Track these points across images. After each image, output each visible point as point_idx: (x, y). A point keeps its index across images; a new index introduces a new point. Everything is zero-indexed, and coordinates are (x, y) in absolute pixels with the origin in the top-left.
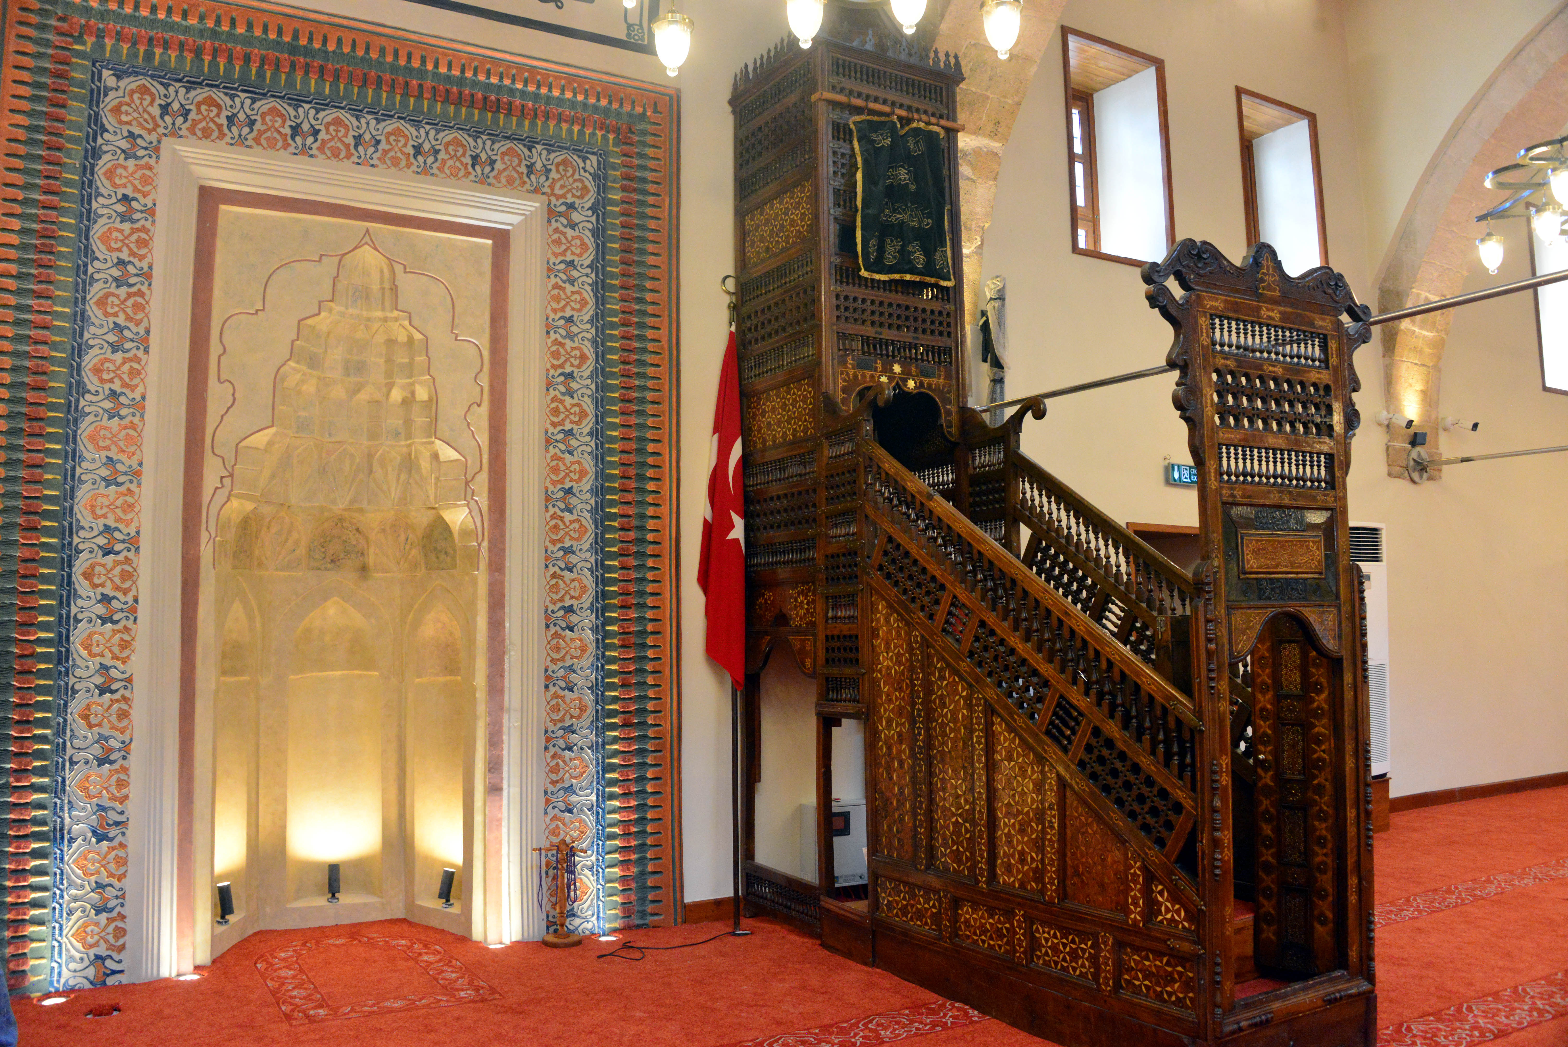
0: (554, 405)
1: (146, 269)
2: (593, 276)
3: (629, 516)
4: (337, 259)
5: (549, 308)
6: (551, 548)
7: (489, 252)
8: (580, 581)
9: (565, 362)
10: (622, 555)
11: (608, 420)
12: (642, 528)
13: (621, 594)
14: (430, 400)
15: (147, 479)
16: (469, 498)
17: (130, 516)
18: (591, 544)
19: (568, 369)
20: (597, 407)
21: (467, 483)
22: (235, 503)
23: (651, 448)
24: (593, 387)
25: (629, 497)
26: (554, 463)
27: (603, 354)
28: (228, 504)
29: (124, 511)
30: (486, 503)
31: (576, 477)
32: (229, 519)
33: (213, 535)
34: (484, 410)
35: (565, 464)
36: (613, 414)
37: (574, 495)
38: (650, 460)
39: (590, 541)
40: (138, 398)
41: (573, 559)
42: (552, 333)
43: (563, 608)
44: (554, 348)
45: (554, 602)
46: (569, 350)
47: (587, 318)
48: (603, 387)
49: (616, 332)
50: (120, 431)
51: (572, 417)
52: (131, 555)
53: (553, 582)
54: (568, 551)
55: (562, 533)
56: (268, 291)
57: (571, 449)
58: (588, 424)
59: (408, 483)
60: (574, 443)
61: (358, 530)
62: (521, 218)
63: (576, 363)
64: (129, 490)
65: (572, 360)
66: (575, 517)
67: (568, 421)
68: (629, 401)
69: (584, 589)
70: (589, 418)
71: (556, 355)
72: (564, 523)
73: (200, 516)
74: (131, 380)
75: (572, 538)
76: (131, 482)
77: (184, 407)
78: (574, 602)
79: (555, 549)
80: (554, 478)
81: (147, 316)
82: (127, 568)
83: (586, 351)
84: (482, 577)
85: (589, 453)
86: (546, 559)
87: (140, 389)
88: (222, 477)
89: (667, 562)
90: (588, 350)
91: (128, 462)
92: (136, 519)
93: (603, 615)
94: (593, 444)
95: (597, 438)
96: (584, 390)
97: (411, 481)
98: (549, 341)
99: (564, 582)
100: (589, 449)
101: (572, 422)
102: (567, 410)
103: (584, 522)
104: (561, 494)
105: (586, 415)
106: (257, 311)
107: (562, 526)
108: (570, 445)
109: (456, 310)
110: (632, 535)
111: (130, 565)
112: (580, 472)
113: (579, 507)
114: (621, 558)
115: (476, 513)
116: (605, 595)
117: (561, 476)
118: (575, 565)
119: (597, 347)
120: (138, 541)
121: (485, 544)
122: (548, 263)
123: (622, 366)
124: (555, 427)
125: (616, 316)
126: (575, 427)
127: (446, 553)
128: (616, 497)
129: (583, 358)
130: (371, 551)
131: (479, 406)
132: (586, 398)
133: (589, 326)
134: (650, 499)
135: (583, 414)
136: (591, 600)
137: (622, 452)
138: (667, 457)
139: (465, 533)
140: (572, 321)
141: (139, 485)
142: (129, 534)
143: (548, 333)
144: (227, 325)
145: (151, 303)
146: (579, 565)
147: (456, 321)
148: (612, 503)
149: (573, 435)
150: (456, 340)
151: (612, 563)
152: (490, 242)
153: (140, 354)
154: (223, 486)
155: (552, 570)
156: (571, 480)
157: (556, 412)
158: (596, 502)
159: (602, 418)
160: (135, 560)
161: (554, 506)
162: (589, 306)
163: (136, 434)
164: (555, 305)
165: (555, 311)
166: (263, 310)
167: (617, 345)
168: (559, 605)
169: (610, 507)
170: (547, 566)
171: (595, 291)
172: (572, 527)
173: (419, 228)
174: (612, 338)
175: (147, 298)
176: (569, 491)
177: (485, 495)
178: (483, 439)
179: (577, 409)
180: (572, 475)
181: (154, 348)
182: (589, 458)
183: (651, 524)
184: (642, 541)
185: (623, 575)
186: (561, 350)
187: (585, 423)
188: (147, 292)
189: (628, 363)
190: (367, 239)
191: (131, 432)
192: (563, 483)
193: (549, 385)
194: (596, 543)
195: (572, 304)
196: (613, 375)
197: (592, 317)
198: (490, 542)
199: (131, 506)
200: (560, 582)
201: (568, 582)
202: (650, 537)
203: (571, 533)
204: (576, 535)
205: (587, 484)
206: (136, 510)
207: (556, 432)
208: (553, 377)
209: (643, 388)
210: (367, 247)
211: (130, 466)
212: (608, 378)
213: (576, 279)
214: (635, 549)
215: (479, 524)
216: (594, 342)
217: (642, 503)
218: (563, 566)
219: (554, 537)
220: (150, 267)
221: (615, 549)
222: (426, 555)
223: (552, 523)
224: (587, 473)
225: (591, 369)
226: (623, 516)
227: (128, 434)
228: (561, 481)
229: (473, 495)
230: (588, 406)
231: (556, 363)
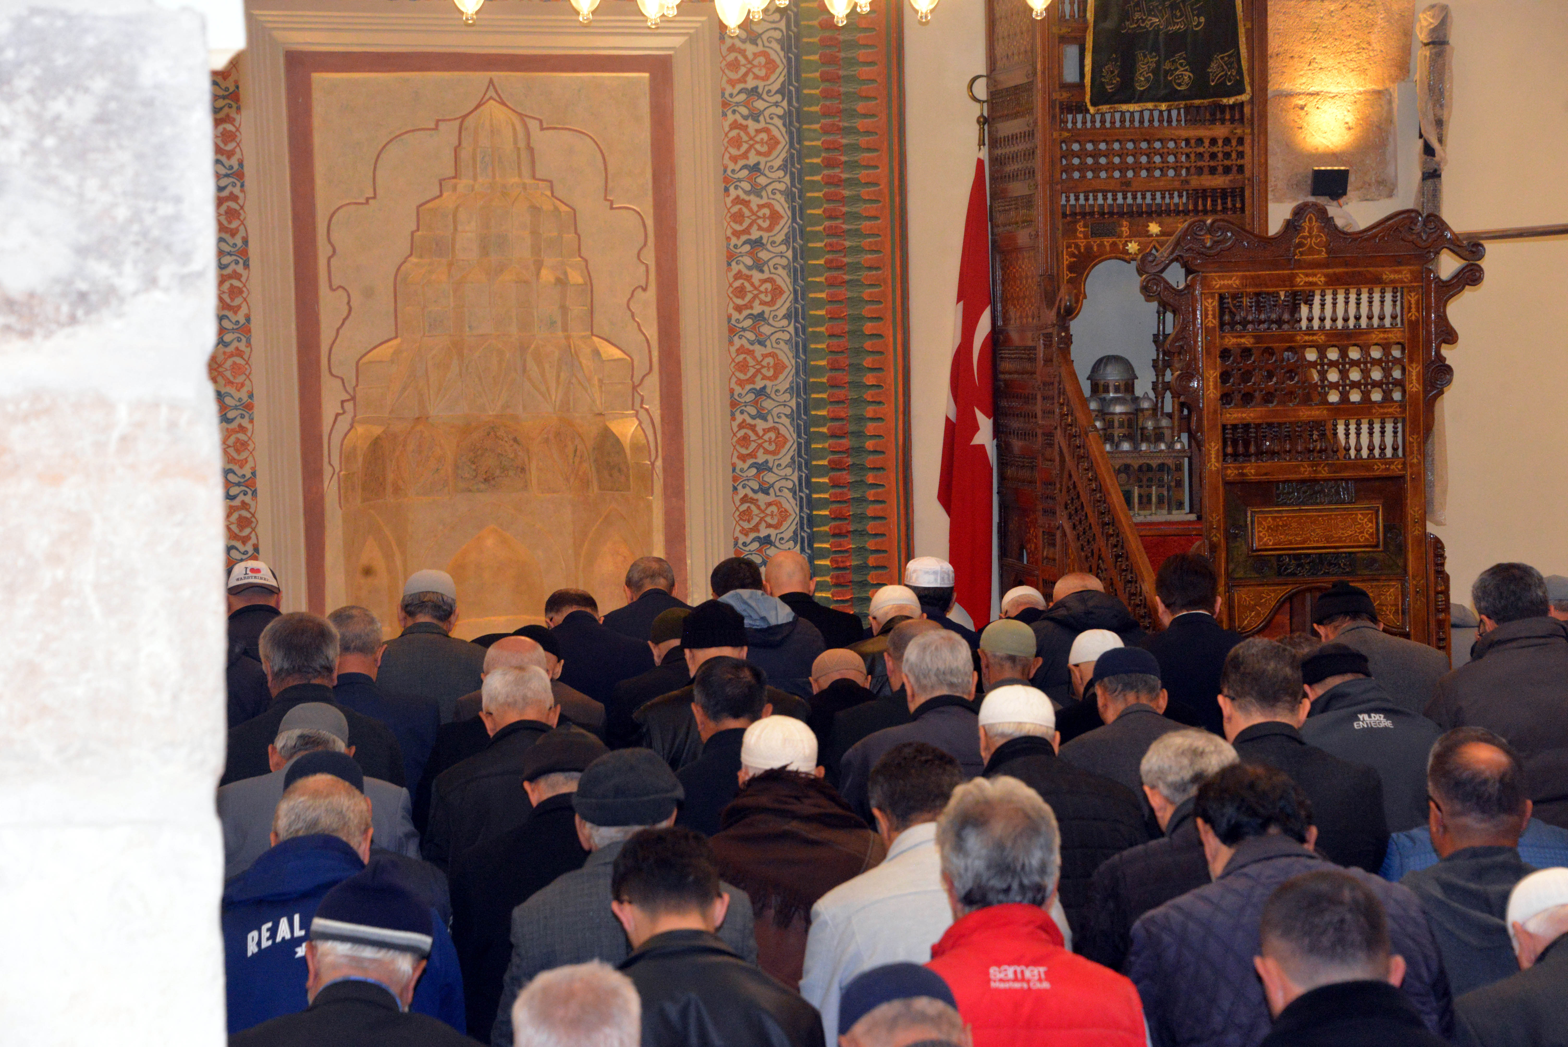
0: (737, 284)
1: (236, 167)
2: (785, 104)
3: (842, 419)
4: (458, 122)
5: (727, 156)
6: (740, 465)
7: (647, 89)
8: (778, 504)
9: (751, 225)
10: (833, 469)
11: (812, 295)
12: (859, 434)
13: (834, 519)
14: (586, 284)
15: (260, 411)
16: (637, 406)
17: (244, 455)
18: (792, 458)
19: (755, 234)
20: (795, 281)
21: (634, 388)
22: (360, 429)
23: (868, 327)
24: (790, 254)
25: (840, 393)
26: (741, 357)
27: (801, 209)
28: (352, 431)
29: (238, 451)
30: (659, 411)
31: (771, 373)
32: (355, 448)
33: (337, 469)
34: (651, 294)
35: (754, 358)
36: (818, 287)
37: (769, 397)
38: (868, 344)
39: (791, 453)
40: (242, 321)
41: (769, 478)
42: (732, 189)
43: (758, 539)
44: (735, 209)
45: (745, 532)
46: (755, 208)
47: (778, 163)
48: (802, 253)
49: (818, 178)
50: (226, 360)
51: (762, 296)
52: (248, 499)
53: (744, 507)
54: (762, 468)
55: (753, 446)
56: (379, 173)
57: (761, 338)
58: (784, 304)
59: (570, 383)
60: (766, 330)
61: (515, 440)
62: (686, 38)
63: (765, 225)
64: (240, 426)
65: (760, 221)
66: (770, 424)
67: (757, 302)
68: (838, 268)
69: (784, 515)
70: (785, 296)
71: (738, 217)
72: (757, 434)
73: (321, 451)
74: (232, 300)
75: (767, 452)
76: (243, 416)
77: (293, 326)
78: (772, 532)
79: (746, 466)
80: (742, 376)
81: (242, 223)
82: (244, 513)
83: (778, 207)
84: (657, 503)
85: (786, 342)
86: (735, 479)
87: (244, 310)
88: (343, 402)
89: (892, 476)
90: (781, 206)
91: (237, 395)
92: (250, 459)
93: (810, 546)
94: (791, 329)
95: (796, 321)
96: (777, 260)
97: (574, 380)
98: (729, 201)
99: (759, 507)
100: (786, 336)
101: (763, 303)
102: (756, 288)
103: (783, 430)
104: (751, 397)
105: (782, 292)
106: (368, 199)
107: (753, 437)
108: (761, 334)
109: (609, 168)
110: (846, 442)
111: (247, 510)
112: (776, 366)
113: (775, 411)
114: (832, 474)
115: (647, 424)
116: (811, 521)
117: (750, 374)
118: (772, 486)
119: (793, 200)
120: (255, 483)
121: (659, 463)
122: (723, 95)
123: (827, 223)
124: (740, 312)
125: (818, 156)
126: (767, 309)
127: (620, 471)
128: (824, 396)
129: (775, 217)
130: (533, 466)
131: (645, 290)
132: (780, 271)
133: (781, 173)
134: (868, 395)
135: (777, 291)
136: (793, 527)
137: (831, 336)
138: (891, 339)
139: (637, 448)
140: (759, 170)
141: (251, 421)
142: (244, 476)
143: (726, 190)
144: (334, 220)
145: (246, 208)
146: (777, 486)
147: (610, 185)
148: (819, 404)
149: (764, 319)
150: (612, 208)
151: (821, 480)
152: (647, 75)
153: (240, 269)
154: (344, 412)
155: (742, 492)
156: (764, 378)
157: (740, 292)
158: (798, 404)
159: (803, 294)
160: (252, 504)
161: (742, 412)
162: (780, 147)
163: (243, 362)
164: (734, 151)
165: (734, 159)
166: (374, 198)
167: (820, 194)
168: (752, 535)
169: (816, 408)
170: (735, 489)
171: (788, 125)
172: (766, 437)
173: (553, 70)
174: (813, 186)
175: (241, 202)
176: (761, 393)
177: (657, 402)
178: (652, 333)
179: (768, 286)
180: (764, 371)
181: (254, 262)
182: (786, 348)
183: (871, 428)
184: (859, 450)
185: (835, 494)
186: (745, 210)
187: (779, 302)
188: (241, 195)
189: (835, 218)
190: (491, 93)
191: (239, 360)
192: (754, 383)
193: (731, 257)
194: (800, 456)
195: (758, 147)
196: (815, 236)
197: (785, 161)
198: (664, 460)
199: (244, 445)
200: (753, 507)
201: (763, 507)
202: (869, 444)
203: (766, 445)
204: (772, 448)
205: (785, 381)
206: (250, 448)
207: (741, 317)
208: (736, 246)
209: (857, 250)
210: (491, 102)
211: (240, 400)
212: (808, 241)
213: (761, 113)
214: (850, 461)
215: (651, 438)
216: (789, 195)
217: (858, 402)
218: (756, 487)
219: (744, 451)
220: (241, 164)
221: (825, 462)
222: (598, 472)
223: (741, 433)
224: (784, 367)
225: (786, 230)
226: (834, 419)
227: (234, 363)
228: (751, 380)
229: (642, 402)
230: (784, 280)
231: (738, 227)
